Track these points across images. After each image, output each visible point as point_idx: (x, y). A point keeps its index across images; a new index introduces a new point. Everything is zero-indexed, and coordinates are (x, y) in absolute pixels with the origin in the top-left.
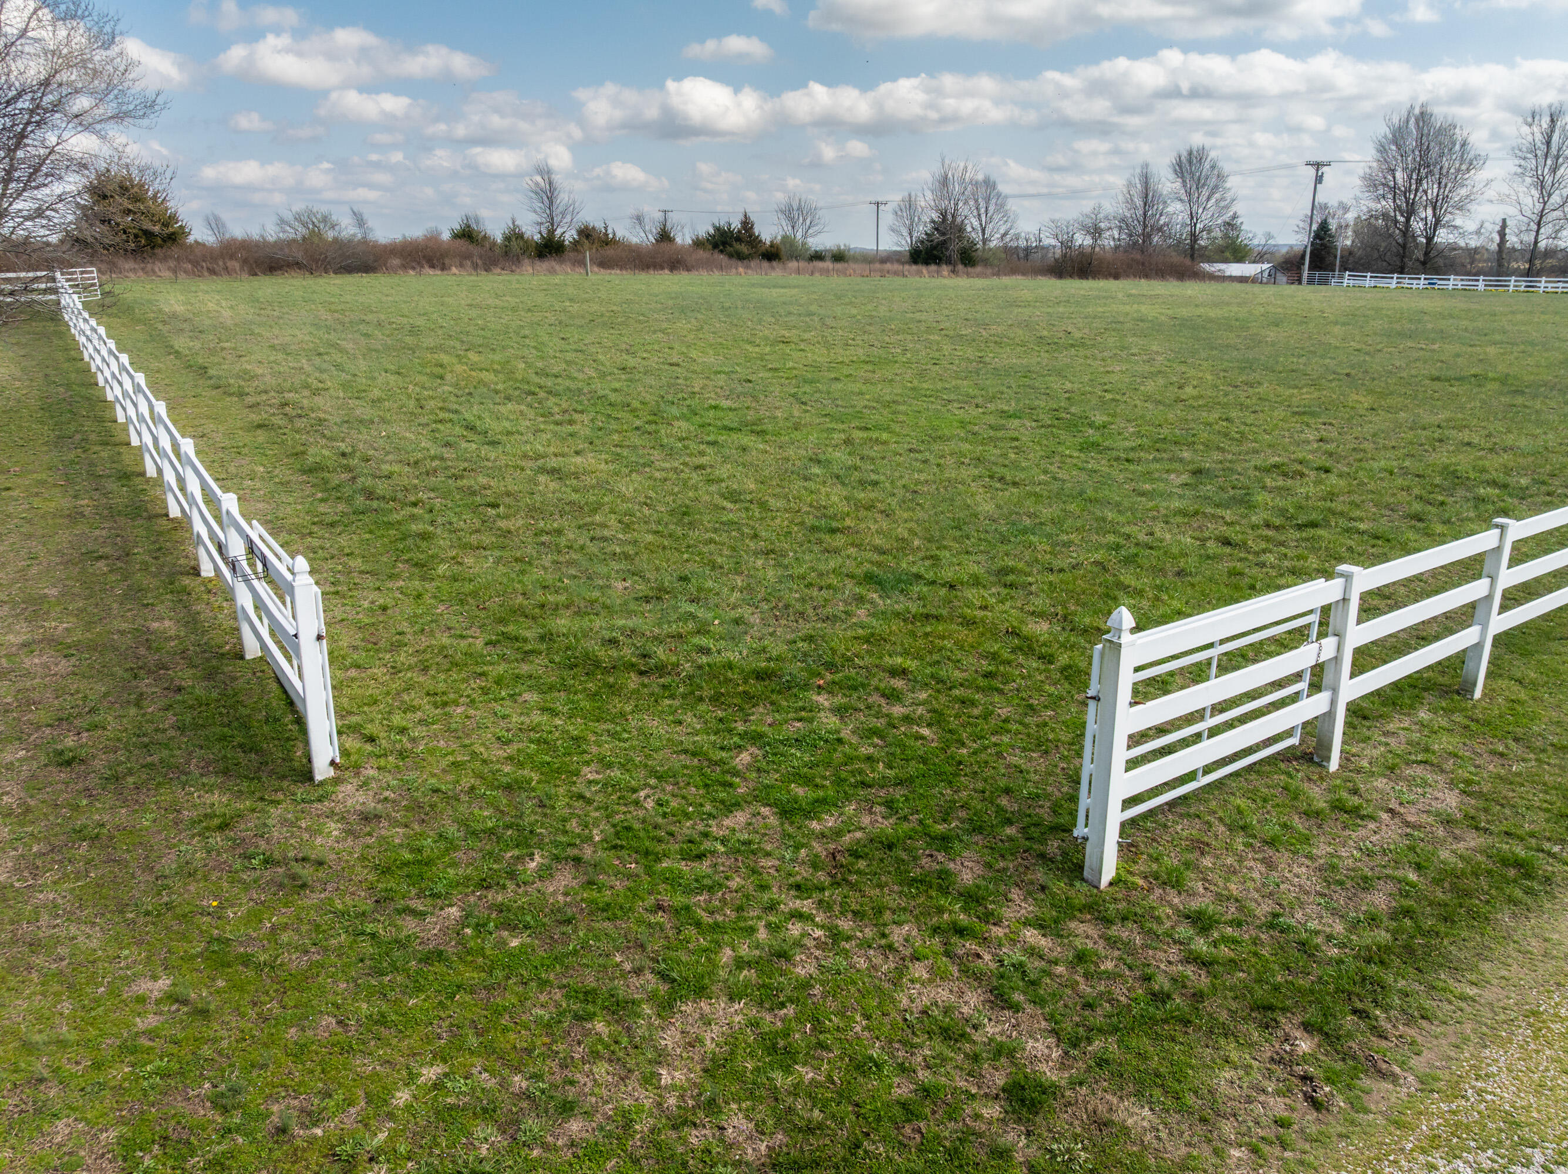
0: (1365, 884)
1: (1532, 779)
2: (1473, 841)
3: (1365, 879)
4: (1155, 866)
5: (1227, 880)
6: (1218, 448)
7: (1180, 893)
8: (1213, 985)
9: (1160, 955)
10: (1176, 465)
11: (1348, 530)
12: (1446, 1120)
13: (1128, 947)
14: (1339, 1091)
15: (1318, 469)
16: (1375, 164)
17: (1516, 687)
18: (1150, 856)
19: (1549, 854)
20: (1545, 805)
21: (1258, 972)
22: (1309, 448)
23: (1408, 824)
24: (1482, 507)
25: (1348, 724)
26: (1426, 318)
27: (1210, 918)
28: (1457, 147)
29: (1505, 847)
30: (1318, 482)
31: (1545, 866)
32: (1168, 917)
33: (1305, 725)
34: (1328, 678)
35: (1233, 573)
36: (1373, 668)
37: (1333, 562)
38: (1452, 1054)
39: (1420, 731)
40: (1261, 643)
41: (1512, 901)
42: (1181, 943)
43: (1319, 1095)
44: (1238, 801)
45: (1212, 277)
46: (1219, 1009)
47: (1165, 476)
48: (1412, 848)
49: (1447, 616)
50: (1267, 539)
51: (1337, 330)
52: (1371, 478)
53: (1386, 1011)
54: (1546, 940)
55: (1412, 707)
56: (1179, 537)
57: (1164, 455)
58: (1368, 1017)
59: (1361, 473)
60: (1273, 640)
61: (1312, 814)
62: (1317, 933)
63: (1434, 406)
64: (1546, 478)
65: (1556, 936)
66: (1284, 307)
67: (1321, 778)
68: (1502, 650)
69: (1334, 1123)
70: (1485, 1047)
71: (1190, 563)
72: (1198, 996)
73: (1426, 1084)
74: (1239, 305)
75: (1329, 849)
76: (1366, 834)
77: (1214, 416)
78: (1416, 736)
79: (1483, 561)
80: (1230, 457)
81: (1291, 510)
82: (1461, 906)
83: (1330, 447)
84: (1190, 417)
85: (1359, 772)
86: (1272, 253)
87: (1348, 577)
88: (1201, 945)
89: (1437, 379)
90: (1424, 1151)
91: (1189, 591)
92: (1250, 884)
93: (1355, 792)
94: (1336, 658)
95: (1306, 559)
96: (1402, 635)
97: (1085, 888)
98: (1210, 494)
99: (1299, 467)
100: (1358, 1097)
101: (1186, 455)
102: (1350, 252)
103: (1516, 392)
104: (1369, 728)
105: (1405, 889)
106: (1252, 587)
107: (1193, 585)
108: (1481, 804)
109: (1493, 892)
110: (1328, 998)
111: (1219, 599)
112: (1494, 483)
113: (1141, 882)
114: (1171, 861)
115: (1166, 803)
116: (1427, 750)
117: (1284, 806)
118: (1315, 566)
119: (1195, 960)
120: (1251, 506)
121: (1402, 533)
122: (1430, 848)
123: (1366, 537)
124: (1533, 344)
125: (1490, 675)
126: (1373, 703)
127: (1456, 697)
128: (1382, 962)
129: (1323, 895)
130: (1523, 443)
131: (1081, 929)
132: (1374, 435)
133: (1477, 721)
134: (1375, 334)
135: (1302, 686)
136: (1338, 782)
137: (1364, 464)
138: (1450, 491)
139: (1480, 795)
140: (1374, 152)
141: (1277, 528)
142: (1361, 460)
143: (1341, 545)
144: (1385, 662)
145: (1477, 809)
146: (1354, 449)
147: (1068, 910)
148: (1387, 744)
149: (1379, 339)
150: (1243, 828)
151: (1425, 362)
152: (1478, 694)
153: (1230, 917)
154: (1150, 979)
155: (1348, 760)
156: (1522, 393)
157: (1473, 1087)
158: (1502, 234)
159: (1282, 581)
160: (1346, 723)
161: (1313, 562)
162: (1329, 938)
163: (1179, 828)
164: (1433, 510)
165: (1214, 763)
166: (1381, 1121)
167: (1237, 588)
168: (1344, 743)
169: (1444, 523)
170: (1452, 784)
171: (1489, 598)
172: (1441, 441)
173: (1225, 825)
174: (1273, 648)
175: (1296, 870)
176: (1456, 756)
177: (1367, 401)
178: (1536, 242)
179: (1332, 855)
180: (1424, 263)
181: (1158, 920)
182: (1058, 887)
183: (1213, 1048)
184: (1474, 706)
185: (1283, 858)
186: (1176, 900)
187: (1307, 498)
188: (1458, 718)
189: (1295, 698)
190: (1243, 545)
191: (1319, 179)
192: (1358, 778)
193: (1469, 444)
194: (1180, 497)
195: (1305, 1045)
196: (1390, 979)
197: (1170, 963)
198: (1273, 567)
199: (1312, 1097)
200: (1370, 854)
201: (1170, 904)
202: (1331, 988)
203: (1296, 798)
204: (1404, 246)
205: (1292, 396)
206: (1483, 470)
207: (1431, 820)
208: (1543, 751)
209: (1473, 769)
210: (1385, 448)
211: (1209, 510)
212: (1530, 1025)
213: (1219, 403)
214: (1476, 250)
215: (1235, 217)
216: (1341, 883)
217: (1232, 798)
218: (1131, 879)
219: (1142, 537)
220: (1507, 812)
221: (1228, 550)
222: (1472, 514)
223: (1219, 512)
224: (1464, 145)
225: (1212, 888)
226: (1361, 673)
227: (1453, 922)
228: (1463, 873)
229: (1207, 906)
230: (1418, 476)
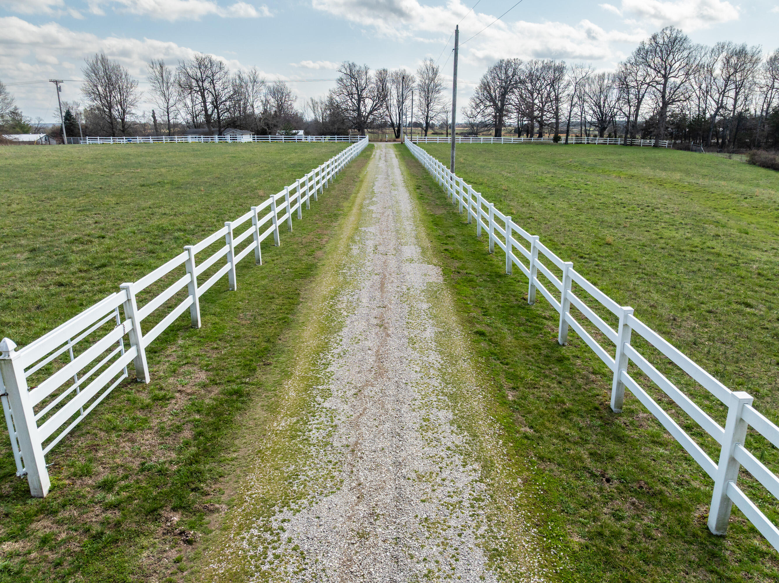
0: (179, 429)
1: (231, 354)
2: (217, 390)
3: (178, 427)
4: (72, 470)
5: (114, 458)
6: (41, 235)
7: (91, 477)
8: (124, 515)
9: (91, 514)
10: (19, 249)
11: (121, 265)
12: (242, 516)
13: (72, 520)
14: (198, 530)
15: (98, 237)
16: (86, 83)
17: (214, 318)
18: (68, 465)
19: (246, 383)
20: (239, 364)
21: (143, 496)
22: (91, 227)
23: (188, 394)
24: (178, 242)
25: (149, 358)
26: (131, 157)
27: (111, 482)
28: (123, 76)
29: (229, 387)
30: (100, 244)
31: (246, 389)
32: (89, 492)
33: (128, 366)
34: (132, 340)
35: (69, 300)
36: (153, 327)
37: (119, 282)
38: (236, 486)
39: (181, 350)
40: (94, 332)
41: (238, 409)
42: (100, 502)
43: (190, 538)
44: (107, 416)
45: (11, 142)
46: (130, 525)
47: (14, 256)
48: (193, 404)
49: (178, 294)
50: (83, 278)
51: (89, 166)
52: (125, 237)
53: (205, 482)
54: (255, 419)
55: (174, 340)
56: (32, 288)
57: (10, 244)
58: (199, 489)
59: (120, 236)
60: (101, 328)
61: (145, 408)
62: (165, 463)
63: (145, 199)
64: (200, 224)
65: (257, 416)
66: (58, 156)
67: (144, 388)
68: (204, 303)
69: (200, 546)
70: (247, 475)
71: (44, 300)
72: (118, 524)
73: (230, 505)
74: (32, 157)
75: (158, 421)
76: (173, 406)
77: (34, 218)
78: (180, 353)
79: (185, 266)
80: (49, 239)
81: (91, 261)
82: (220, 421)
83: (102, 225)
84: (20, 221)
85: (160, 379)
86: (44, 128)
87: (127, 289)
88: (111, 498)
89: (143, 185)
90: (238, 534)
91: (47, 315)
92: (126, 455)
93: (161, 389)
94: (133, 329)
95: (105, 283)
96: (160, 309)
97: (34, 501)
98: (44, 261)
99: (88, 238)
100: (206, 528)
101: (23, 242)
102: (85, 127)
103: (178, 188)
104: (158, 357)
105: (196, 424)
106: (81, 305)
107: (48, 312)
108: (215, 373)
109: (230, 409)
110: (179, 491)
111: (65, 316)
112: (180, 230)
113: (67, 482)
114: (81, 463)
115: (69, 433)
116: (186, 357)
117: (131, 409)
118: (110, 286)
119: (110, 507)
120: (69, 263)
121: (147, 261)
122: (201, 401)
123: (131, 266)
124: (179, 165)
125: (202, 315)
126: (157, 344)
127: (192, 329)
128: (197, 462)
129: (161, 444)
130: (187, 210)
131: (39, 525)
132: (121, 216)
133: (203, 337)
134: (109, 167)
135: (121, 347)
136: (152, 387)
137: (120, 231)
138: (163, 237)
139: (213, 369)
140: (84, 76)
141: (86, 271)
142: (118, 229)
143: (120, 273)
144: (157, 323)
145: (214, 376)
146: (114, 224)
147: (29, 518)
148: (169, 361)
149: (111, 169)
150: (114, 429)
151: (136, 178)
152: (200, 325)
153: (121, 476)
154: (89, 530)
155: (153, 375)
156: (181, 188)
157: (247, 495)
158: (154, 117)
159: (96, 298)
160: (147, 358)
161: (109, 284)
162: (171, 462)
163: (79, 443)
164: (158, 247)
165: (88, 402)
166: (218, 532)
167: (73, 307)
168: (149, 367)
169: (164, 252)
170: (201, 369)
171: (192, 282)
172: (153, 214)
173: (104, 431)
174: (101, 333)
175: (146, 437)
176: (199, 356)
177: (113, 200)
178: (169, 121)
179: (160, 423)
180: (123, 131)
181: (84, 497)
182: (18, 509)
183: (134, 545)
184: (200, 331)
185: (137, 435)
186: (90, 482)
187: (97, 253)
188: (195, 338)
189: (119, 355)
190: (70, 284)
191: (59, 89)
192: (161, 382)
193: (165, 214)
194: (27, 266)
195: (176, 518)
196: (202, 467)
197: (97, 515)
198: (89, 292)
199: (187, 540)
200: (176, 415)
201: (88, 486)
202: (179, 485)
203: (135, 403)
204: (112, 123)
205: (74, 202)
206: (174, 225)
207: (197, 388)
208: (231, 341)
209: (207, 359)
210: (128, 221)
211: (46, 270)
212: (259, 457)
213: (35, 211)
214: (145, 125)
215: (16, 109)
216: (168, 434)
217: (103, 416)
218: (61, 483)
219: (9, 293)
220: (226, 372)
221: (63, 288)
222: (175, 246)
223: (52, 269)
224: (126, 75)
225: (107, 466)
226: (147, 332)
227: (219, 429)
228: (217, 406)
229: (108, 476)
230: (147, 232)
